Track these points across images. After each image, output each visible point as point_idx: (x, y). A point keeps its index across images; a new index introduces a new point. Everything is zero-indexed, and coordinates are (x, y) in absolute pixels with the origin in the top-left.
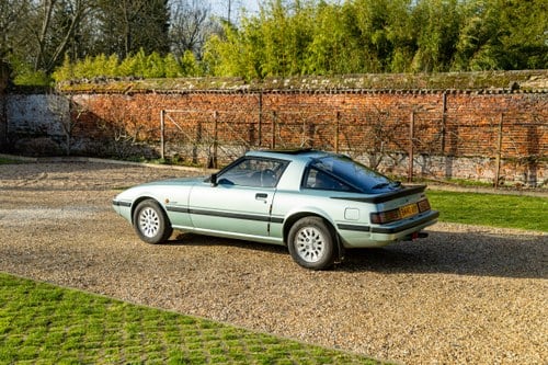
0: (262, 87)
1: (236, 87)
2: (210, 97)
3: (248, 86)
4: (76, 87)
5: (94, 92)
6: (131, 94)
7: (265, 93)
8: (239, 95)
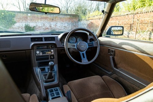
0: (135, 12)
1: (126, 13)
2: (118, 17)
3: (130, 13)
4: (89, 19)
5: (92, 19)
6: (99, 19)
7: (136, 14)
8: (127, 16)
